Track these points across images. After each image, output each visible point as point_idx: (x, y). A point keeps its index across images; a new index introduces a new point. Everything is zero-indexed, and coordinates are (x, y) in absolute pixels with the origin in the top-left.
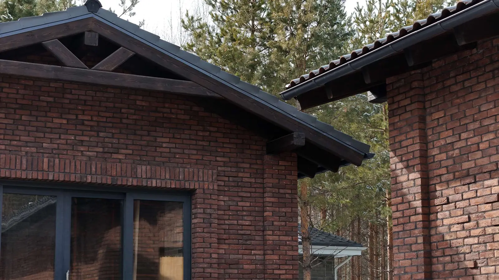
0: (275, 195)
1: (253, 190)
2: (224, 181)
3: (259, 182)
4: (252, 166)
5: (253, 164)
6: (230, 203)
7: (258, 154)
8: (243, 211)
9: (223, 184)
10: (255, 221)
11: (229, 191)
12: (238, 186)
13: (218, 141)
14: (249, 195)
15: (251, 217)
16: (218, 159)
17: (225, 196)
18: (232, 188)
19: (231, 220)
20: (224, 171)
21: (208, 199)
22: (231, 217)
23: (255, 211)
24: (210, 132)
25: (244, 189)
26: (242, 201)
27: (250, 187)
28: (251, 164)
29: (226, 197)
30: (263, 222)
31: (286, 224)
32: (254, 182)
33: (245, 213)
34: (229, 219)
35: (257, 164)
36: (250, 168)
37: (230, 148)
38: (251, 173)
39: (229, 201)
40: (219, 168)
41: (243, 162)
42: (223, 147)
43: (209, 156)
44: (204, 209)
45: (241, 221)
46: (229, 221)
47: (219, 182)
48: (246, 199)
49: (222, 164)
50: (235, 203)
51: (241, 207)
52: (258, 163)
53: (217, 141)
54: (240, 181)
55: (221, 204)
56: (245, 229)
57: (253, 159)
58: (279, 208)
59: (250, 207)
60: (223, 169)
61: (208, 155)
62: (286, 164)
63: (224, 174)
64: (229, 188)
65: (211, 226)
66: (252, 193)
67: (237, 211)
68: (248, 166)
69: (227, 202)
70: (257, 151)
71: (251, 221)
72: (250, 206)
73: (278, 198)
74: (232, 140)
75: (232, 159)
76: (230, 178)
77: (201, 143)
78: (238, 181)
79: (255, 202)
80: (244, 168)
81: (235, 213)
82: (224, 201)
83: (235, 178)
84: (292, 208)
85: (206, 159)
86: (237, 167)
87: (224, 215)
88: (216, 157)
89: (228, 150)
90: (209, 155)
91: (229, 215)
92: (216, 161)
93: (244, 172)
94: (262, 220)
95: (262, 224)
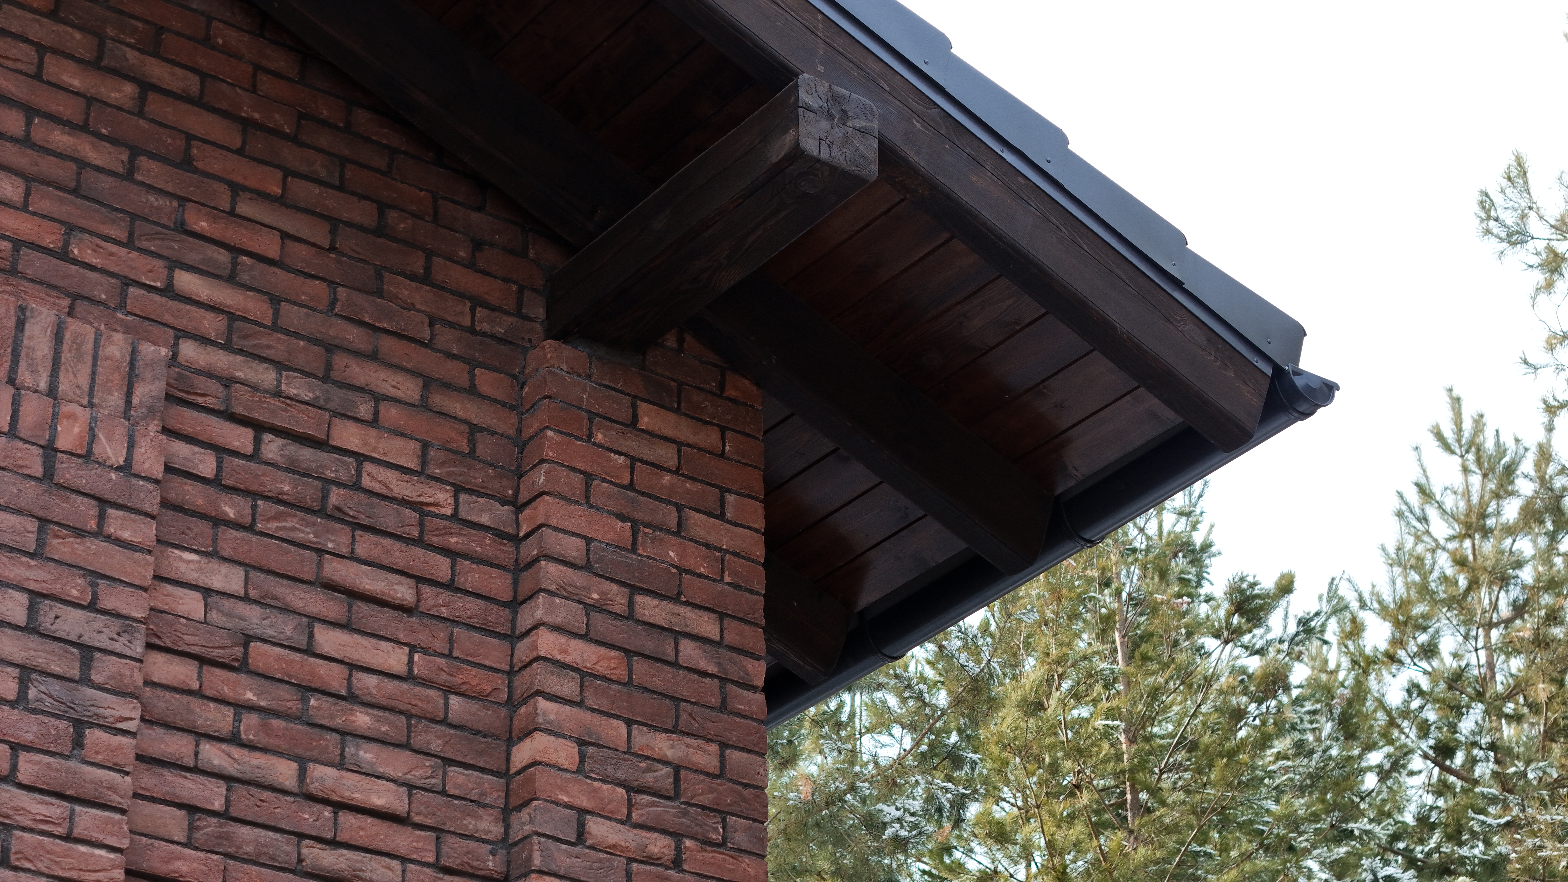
0: (601, 624)
1: (441, 567)
2: (221, 451)
3: (485, 519)
4: (439, 400)
5: (448, 386)
6: (253, 615)
7: (486, 327)
8: (352, 697)
9: (206, 465)
10: (444, 793)
11: (249, 528)
12: (322, 512)
13: (199, 165)
14: (403, 591)
15: (407, 755)
16: (186, 281)
17: (213, 554)
18: (277, 517)
19: (251, 747)
20: (228, 382)
21: (80, 533)
22: (251, 720)
23: (444, 722)
24: (146, 87)
25: (366, 544)
26: (346, 626)
27: (419, 542)
28: (428, 383)
29: (225, 568)
30: (507, 813)
31: (679, 850)
32: (448, 511)
33: (362, 719)
34: (234, 739)
35: (472, 391)
36: (423, 405)
37: (285, 236)
38: (425, 446)
39: (246, 599)
40: (188, 350)
41: (373, 356)
42: (232, 213)
43: (115, 242)
44: (36, 596)
45: (330, 773)
46: (237, 752)
47: (182, 451)
48: (382, 619)
49: (212, 325)
50: (288, 628)
51: (343, 671)
52: (484, 388)
53: (186, 163)
54: (343, 476)
55: (181, 609)
56: (360, 838)
57: (449, 355)
58: (629, 723)
59: (405, 686)
60: (221, 360)
61: (113, 232)
62: (684, 430)
63: (228, 400)
64: (254, 507)
65: (78, 742)
66: (427, 591)
67: (307, 690)
68: (410, 389)
69: (227, 603)
70: (480, 312)
71: (411, 787)
72: (408, 677)
73: (628, 653)
74: (303, 190)
75: (292, 316)
76: (268, 437)
77: (60, 139)
78: (331, 475)
79: (449, 656)
80: (379, 398)
81: (287, 699)
82: (207, 592)
83: (306, 455)
84: (724, 746)
85: (95, 261)
86: (326, 378)
87: (198, 694)
88: (171, 270)
89: (270, 246)
90: (123, 236)
91: (240, 707)
92: (169, 291)
93: (374, 422)
94: (496, 797)
95: (496, 830)
